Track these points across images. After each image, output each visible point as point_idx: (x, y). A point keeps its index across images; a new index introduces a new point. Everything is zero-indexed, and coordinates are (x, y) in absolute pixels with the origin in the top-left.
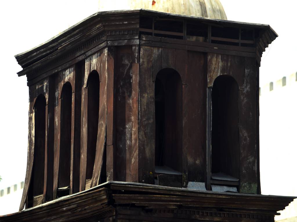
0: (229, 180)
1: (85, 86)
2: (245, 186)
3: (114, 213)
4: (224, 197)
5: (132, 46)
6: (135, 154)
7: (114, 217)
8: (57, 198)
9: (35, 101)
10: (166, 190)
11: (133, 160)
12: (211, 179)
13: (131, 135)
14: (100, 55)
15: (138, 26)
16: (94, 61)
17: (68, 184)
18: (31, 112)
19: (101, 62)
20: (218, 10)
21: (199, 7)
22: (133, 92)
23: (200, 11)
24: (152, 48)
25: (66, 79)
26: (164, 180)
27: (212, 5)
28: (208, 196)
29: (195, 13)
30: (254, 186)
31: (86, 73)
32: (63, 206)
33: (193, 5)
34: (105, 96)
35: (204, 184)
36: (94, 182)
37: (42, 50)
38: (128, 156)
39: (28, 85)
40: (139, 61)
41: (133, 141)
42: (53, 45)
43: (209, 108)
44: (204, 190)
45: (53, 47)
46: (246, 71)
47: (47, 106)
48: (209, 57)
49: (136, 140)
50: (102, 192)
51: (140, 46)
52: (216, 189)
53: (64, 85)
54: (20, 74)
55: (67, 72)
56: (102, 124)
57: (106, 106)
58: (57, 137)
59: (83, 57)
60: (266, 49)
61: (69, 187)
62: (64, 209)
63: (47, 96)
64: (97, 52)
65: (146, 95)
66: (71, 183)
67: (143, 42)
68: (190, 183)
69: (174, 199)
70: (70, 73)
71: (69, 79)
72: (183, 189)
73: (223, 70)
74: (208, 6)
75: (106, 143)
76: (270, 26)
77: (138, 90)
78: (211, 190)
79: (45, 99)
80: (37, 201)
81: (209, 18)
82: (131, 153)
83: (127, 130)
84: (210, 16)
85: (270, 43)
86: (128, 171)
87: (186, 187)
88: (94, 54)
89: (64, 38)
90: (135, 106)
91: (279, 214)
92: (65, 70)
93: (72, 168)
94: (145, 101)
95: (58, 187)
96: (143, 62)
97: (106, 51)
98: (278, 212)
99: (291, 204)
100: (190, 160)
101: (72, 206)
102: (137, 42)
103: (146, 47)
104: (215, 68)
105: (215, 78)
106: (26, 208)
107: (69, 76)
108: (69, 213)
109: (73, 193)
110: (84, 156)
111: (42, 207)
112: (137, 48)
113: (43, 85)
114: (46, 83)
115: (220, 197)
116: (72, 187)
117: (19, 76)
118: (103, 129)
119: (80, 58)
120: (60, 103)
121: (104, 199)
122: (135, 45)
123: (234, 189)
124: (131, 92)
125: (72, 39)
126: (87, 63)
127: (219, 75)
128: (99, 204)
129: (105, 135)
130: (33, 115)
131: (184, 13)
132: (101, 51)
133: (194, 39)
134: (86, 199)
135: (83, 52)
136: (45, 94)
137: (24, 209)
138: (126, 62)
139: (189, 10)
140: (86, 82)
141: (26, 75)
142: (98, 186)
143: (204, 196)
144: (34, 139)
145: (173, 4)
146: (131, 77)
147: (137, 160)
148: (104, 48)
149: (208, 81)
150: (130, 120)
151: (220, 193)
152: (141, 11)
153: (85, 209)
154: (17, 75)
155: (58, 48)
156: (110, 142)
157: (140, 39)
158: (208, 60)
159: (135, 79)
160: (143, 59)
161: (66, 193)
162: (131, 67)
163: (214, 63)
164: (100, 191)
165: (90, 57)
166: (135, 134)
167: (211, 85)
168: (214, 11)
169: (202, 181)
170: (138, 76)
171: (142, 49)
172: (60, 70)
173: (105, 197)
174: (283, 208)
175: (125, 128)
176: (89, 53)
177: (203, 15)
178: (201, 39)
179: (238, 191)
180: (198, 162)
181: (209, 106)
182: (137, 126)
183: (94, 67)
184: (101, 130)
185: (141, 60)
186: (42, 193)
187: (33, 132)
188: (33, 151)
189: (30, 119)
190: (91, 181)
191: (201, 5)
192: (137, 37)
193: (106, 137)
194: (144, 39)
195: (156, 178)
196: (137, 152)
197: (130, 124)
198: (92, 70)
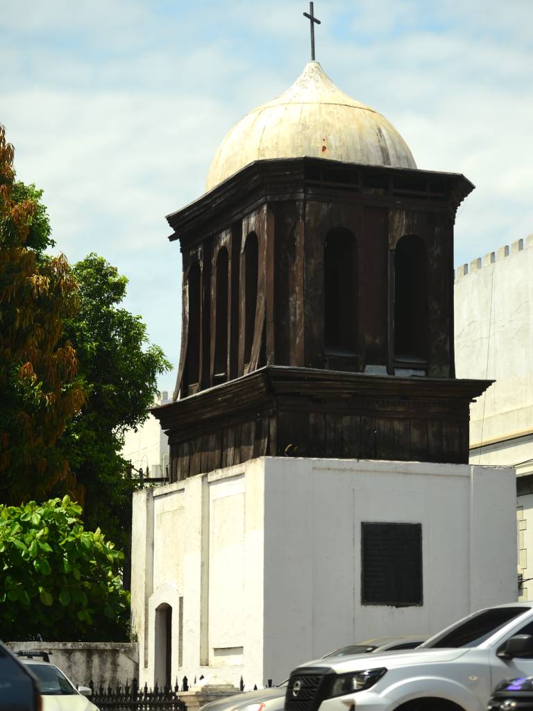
0: (416, 362)
1: (242, 251)
2: (435, 369)
3: (275, 405)
4: (408, 383)
5: (295, 201)
6: (300, 333)
7: (275, 408)
8: (213, 386)
9: (188, 270)
10: (337, 375)
11: (298, 340)
12: (394, 361)
13: (295, 308)
14: (259, 213)
15: (302, 177)
16: (253, 220)
17: (225, 371)
18: (184, 284)
19: (259, 220)
20: (403, 157)
21: (380, 154)
22: (298, 258)
23: (382, 158)
24: (320, 203)
25: (222, 243)
26: (336, 364)
27: (396, 151)
28: (389, 382)
29: (375, 160)
30: (446, 369)
31: (243, 235)
32: (217, 396)
33: (372, 151)
34: (264, 263)
35: (385, 367)
36: (252, 367)
37: (195, 209)
38: (292, 335)
39: (181, 252)
40: (304, 219)
41: (298, 317)
42: (207, 202)
43: (391, 275)
44: (385, 374)
45: (207, 205)
46: (436, 229)
47: (201, 277)
48: (391, 214)
49: (300, 315)
50: (259, 379)
51: (305, 201)
52: (400, 374)
53: (220, 250)
54: (172, 238)
55: (223, 234)
56: (261, 297)
57: (265, 275)
58: (213, 313)
59: (240, 216)
60: (461, 203)
61: (226, 374)
62: (220, 399)
63: (201, 264)
64: (255, 209)
65: (313, 261)
66: (229, 369)
67: (308, 196)
68: (368, 367)
69: (348, 386)
70: (226, 235)
71: (225, 243)
72: (359, 373)
73: (408, 229)
74: (391, 153)
75: (265, 320)
76: (464, 175)
77: (303, 254)
78: (394, 374)
79: (199, 268)
80: (192, 391)
81: (392, 166)
82: (295, 331)
83: (290, 304)
84: (394, 164)
85: (466, 196)
86: (292, 353)
87: (363, 371)
88: (251, 212)
89: (218, 194)
90: (300, 274)
91: (475, 401)
92: (220, 232)
93: (229, 351)
94: (312, 267)
95: (215, 373)
96: (309, 220)
97: (265, 208)
98: (474, 399)
99: (489, 389)
100: (368, 338)
101: (227, 396)
102: (302, 196)
103: (313, 203)
104: (398, 227)
105: (398, 238)
106: (181, 398)
107: (225, 239)
108: (225, 404)
109: (231, 380)
110: (242, 336)
111: (196, 397)
112: (302, 204)
113: (198, 251)
114: (200, 249)
115: (404, 382)
116: (229, 374)
117: (171, 240)
118: (263, 302)
119: (237, 218)
120: (216, 272)
121: (261, 388)
122: (299, 200)
123: (422, 373)
124: (294, 258)
125: (228, 195)
126: (244, 223)
127: (403, 234)
128: (257, 392)
129: (264, 309)
130: (187, 287)
131: (360, 161)
132: (259, 209)
133: (372, 191)
134: (242, 387)
135: (239, 210)
136: (199, 261)
137: (178, 399)
138: (290, 220)
139: (368, 157)
140: (243, 246)
141: (178, 240)
142: (256, 371)
143: (383, 381)
144: (188, 316)
145: (347, 150)
146: (295, 239)
147: (303, 340)
148: (263, 204)
149: (390, 242)
150: (294, 292)
151: (403, 378)
152: (306, 158)
153: (242, 400)
154: (168, 240)
155: (211, 207)
156: (270, 318)
157: (305, 192)
158: (390, 216)
159: (300, 241)
160: (309, 216)
161: (223, 380)
162: (294, 227)
163: (396, 220)
164: (257, 378)
165: (248, 215)
166: (299, 308)
167: (394, 247)
168: (399, 158)
169: (382, 364)
170: (303, 237)
171: (307, 205)
172: (215, 232)
173: (262, 385)
174: (479, 394)
175: (288, 301)
176: (247, 211)
177: (384, 163)
178: (381, 191)
179: (427, 375)
180: (377, 341)
181: (391, 273)
182: (302, 299)
183: (252, 227)
184: (260, 303)
185: (307, 218)
186: (197, 381)
187: (187, 308)
188: (187, 331)
189: (184, 292)
190: (249, 366)
191: (382, 151)
192: (302, 190)
193: (265, 312)
194: (310, 192)
195: (326, 361)
196: (302, 330)
197: (295, 296)
198: (250, 230)
